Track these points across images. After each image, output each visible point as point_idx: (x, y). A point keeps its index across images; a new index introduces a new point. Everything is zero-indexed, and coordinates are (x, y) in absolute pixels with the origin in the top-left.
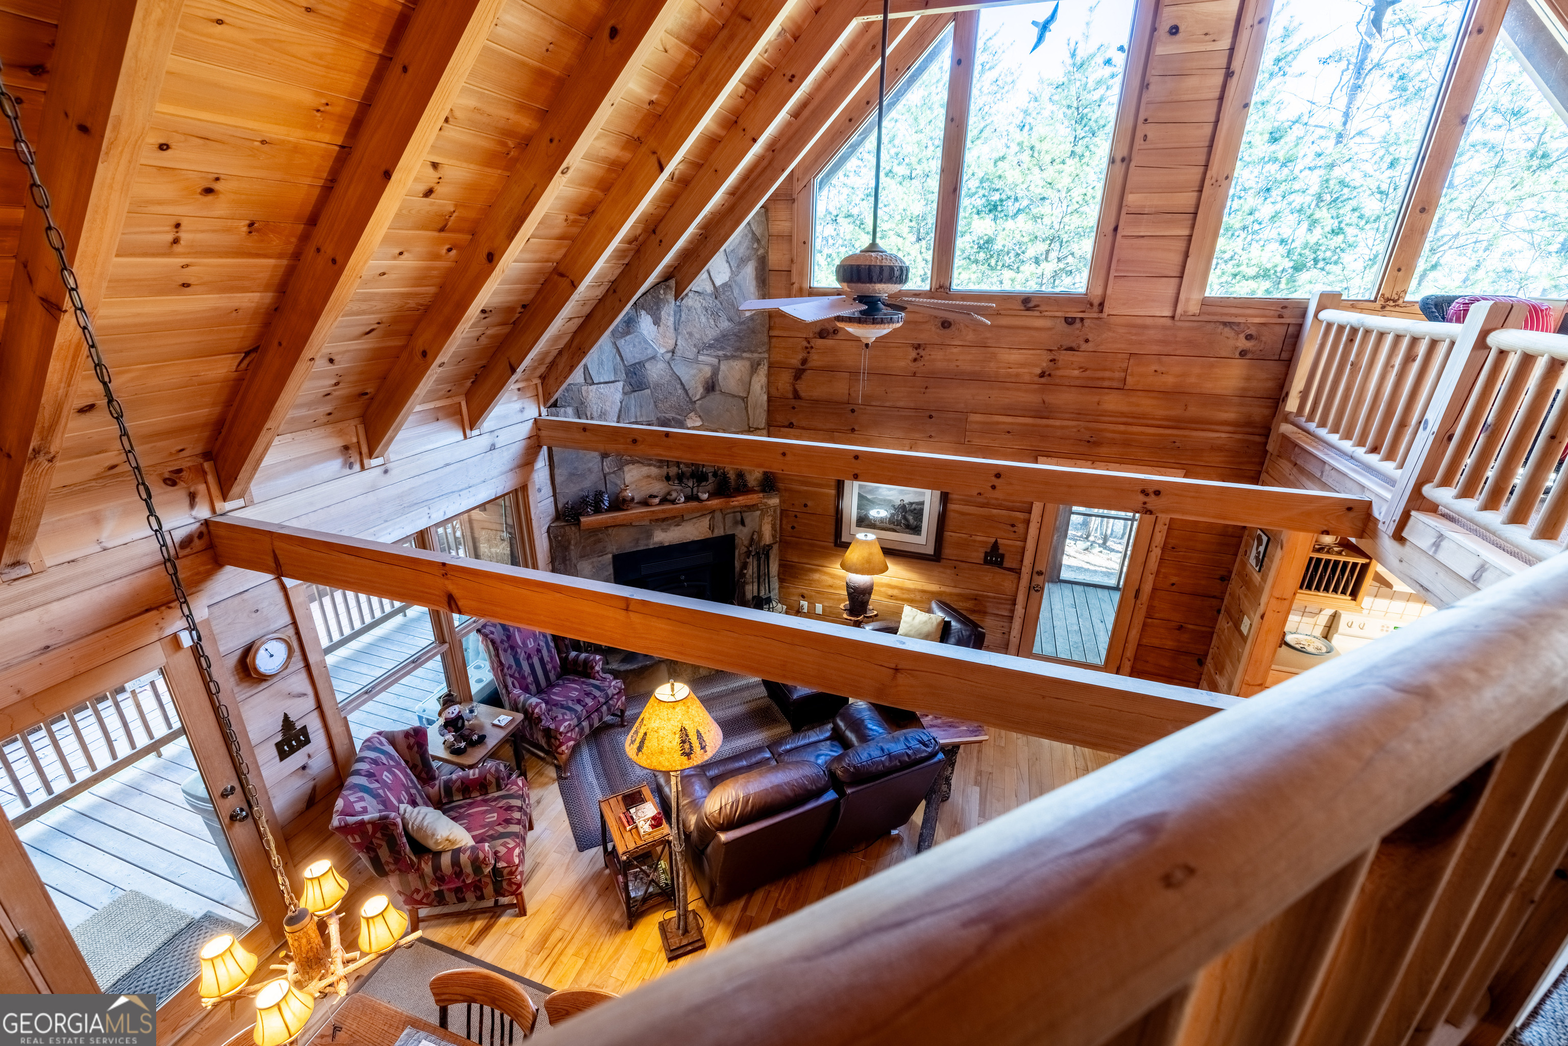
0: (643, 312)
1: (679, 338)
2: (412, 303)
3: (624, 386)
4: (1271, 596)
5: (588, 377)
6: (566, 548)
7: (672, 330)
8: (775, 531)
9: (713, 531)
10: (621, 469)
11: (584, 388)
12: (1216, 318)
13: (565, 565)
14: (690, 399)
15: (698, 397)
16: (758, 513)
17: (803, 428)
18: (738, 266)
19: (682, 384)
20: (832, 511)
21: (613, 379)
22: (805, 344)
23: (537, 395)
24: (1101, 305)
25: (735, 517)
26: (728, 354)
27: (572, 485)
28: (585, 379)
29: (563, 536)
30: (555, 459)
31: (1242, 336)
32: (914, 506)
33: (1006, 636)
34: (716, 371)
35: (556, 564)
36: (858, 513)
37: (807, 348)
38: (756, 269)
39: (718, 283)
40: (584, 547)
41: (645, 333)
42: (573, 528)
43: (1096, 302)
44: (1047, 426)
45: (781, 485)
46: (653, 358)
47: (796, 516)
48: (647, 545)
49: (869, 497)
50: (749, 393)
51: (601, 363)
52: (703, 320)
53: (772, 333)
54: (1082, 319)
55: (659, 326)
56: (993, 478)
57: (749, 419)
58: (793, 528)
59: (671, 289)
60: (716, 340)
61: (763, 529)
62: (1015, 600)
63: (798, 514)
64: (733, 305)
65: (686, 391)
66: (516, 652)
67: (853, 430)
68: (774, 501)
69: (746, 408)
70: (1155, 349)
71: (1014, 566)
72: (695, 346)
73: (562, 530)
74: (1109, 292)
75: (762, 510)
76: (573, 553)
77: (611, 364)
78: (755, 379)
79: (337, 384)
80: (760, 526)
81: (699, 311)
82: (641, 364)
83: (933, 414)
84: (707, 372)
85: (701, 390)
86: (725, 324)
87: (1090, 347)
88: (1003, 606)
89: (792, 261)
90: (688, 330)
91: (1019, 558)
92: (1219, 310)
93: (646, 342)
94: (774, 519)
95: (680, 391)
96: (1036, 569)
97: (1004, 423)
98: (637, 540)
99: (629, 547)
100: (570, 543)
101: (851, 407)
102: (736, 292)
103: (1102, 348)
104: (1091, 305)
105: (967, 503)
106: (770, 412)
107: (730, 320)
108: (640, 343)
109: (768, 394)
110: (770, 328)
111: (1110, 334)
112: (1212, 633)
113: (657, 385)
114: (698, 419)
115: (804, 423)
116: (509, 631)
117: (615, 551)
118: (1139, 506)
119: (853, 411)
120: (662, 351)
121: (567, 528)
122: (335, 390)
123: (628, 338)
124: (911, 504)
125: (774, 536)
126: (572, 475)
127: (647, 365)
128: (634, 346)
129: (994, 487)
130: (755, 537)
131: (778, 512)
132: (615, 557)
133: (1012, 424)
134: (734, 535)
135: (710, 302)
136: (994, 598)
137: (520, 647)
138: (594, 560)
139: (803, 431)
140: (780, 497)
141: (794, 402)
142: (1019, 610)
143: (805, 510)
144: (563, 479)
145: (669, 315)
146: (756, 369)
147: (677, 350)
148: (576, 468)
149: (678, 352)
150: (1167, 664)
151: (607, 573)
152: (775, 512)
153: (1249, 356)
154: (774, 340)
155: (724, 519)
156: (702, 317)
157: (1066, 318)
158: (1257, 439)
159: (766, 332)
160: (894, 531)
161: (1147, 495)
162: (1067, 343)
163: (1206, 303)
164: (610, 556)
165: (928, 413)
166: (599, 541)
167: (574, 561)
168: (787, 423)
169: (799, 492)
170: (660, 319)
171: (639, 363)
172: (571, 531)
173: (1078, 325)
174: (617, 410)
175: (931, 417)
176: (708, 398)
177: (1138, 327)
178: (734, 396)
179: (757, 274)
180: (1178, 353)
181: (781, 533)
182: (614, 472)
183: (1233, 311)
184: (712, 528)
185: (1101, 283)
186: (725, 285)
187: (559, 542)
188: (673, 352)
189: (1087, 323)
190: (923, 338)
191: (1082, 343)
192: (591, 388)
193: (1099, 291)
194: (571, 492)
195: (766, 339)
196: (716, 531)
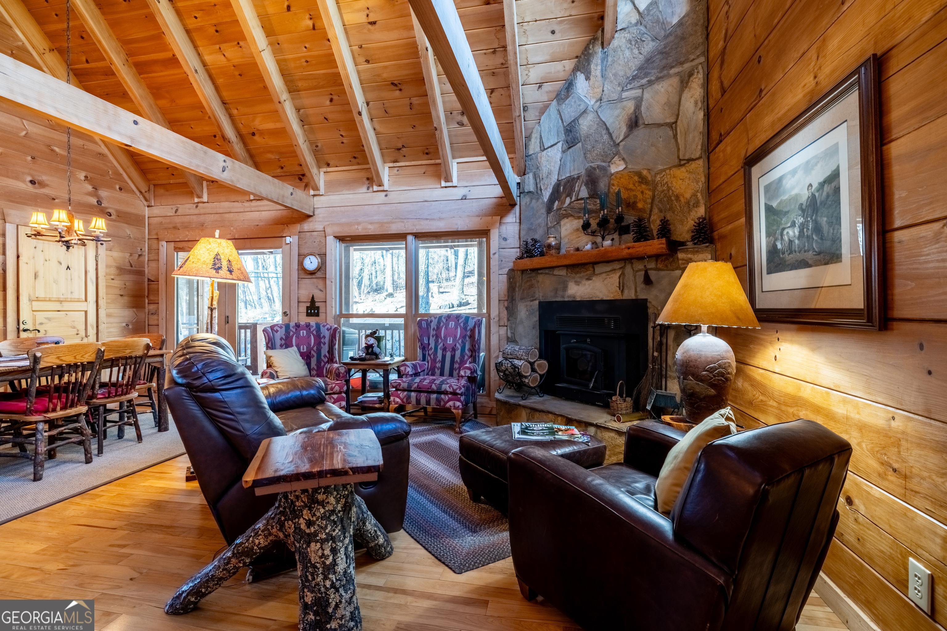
0: (579, 72)
1: (606, 83)
3: (563, 145)
5: (541, 144)
7: (600, 79)
9: (622, 292)
10: (558, 223)
11: (539, 155)
13: (512, 304)
14: (614, 142)
15: (621, 138)
19: (607, 129)
21: (556, 141)
26: (653, 78)
28: (540, 147)
29: (513, 279)
30: (522, 217)
34: (639, 102)
35: (509, 301)
40: (523, 290)
41: (580, 91)
42: (519, 272)
45: (715, 234)
46: (585, 112)
48: (563, 297)
50: (678, 116)
51: (549, 129)
55: (590, 80)
57: (679, 150)
59: (598, 40)
60: (640, 69)
64: (658, 22)
65: (610, 135)
69: (675, 136)
72: (620, 85)
73: (513, 273)
76: (517, 294)
77: (556, 128)
78: (686, 95)
81: (624, 47)
82: (576, 120)
84: (630, 106)
85: (624, 129)
86: (648, 47)
90: (614, 71)
93: (580, 99)
95: (606, 137)
98: (556, 290)
99: (551, 296)
100: (516, 285)
102: (662, 6)
106: (708, 134)
107: (655, 38)
108: (576, 102)
109: (706, 109)
113: (587, 136)
114: (622, 162)
117: (541, 298)
120: (592, 102)
121: (516, 272)
123: (568, 101)
124: (822, 187)
126: (529, 231)
127: (580, 120)
128: (572, 106)
132: (541, 303)
134: (646, 300)
135: (635, 32)
138: (528, 303)
144: (524, 233)
145: (597, 65)
146: (687, 83)
147: (603, 97)
148: (531, 223)
151: (535, 319)
155: (636, 277)
156: (627, 52)
164: (537, 302)
166: (532, 286)
167: (517, 302)
168: (718, 139)
169: (726, 236)
170: (590, 73)
171: (574, 120)
172: (518, 275)
174: (558, 168)
176: (631, 136)
178: (659, 125)
182: (554, 226)
184: (622, 287)
186: (649, 5)
187: (511, 283)
188: (601, 100)
192: (543, 153)
196: (626, 292)
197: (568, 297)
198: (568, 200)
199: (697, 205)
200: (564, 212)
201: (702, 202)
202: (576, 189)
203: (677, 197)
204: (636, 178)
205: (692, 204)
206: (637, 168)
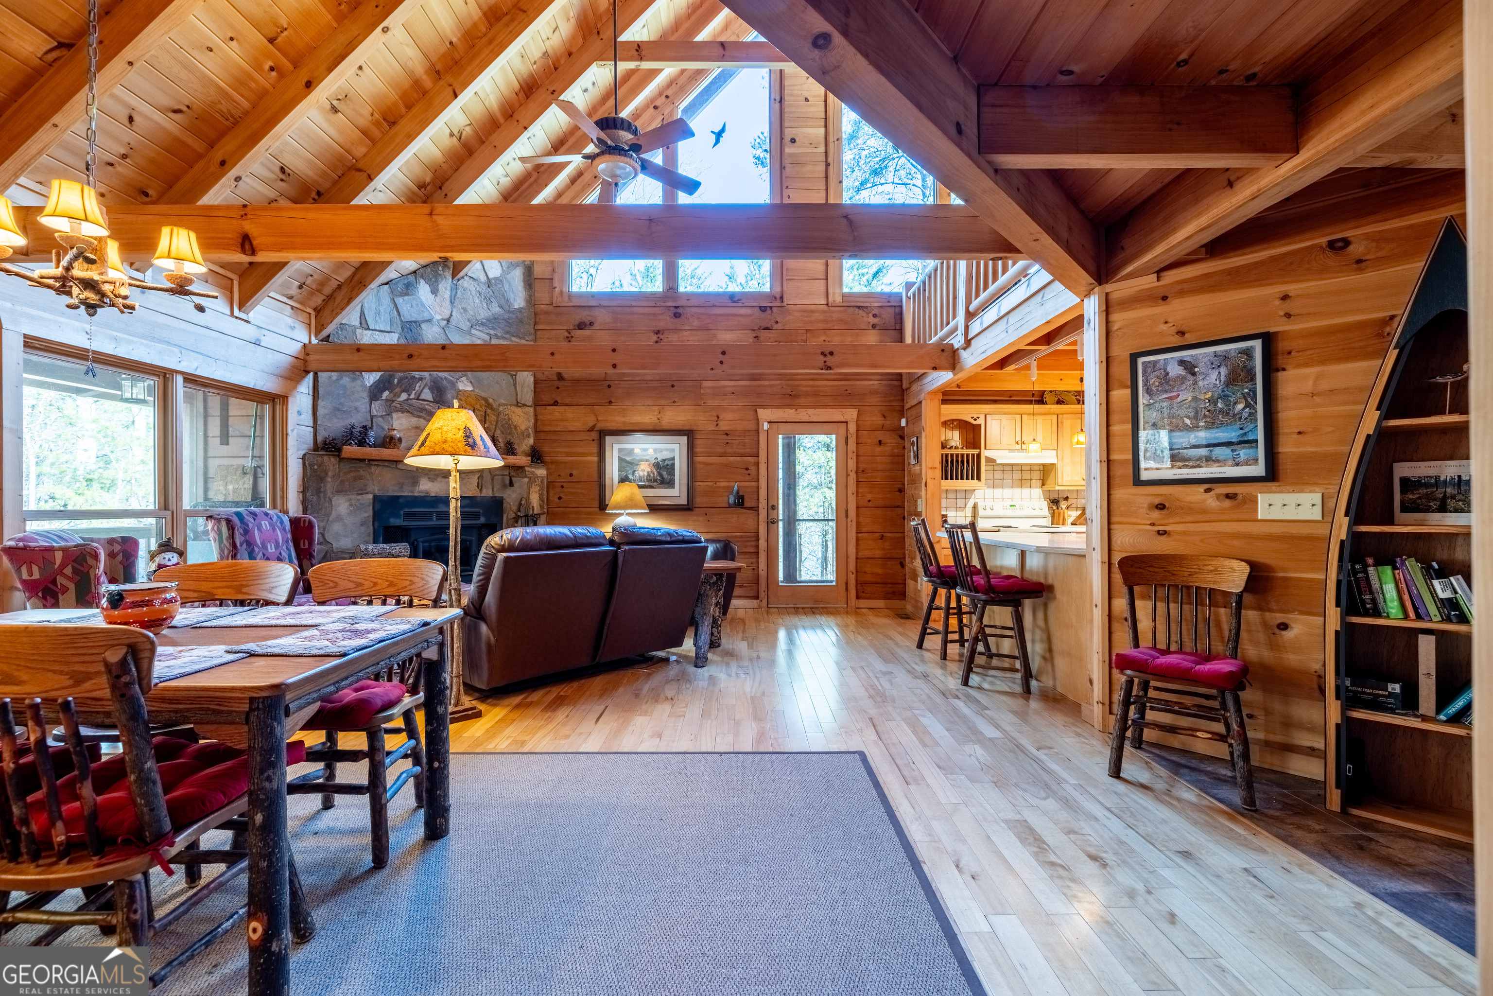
0: (422, 281)
1: (455, 310)
2: (224, 106)
3: (399, 338)
4: (926, 466)
5: (363, 322)
6: (322, 479)
7: (448, 302)
8: (543, 501)
9: (481, 490)
10: (389, 414)
11: (359, 331)
12: (853, 304)
13: (319, 497)
16: (526, 480)
17: (567, 405)
18: (508, 268)
20: (595, 477)
21: (389, 329)
22: (566, 334)
23: (309, 325)
24: (782, 298)
25: (503, 480)
26: (499, 334)
27: (335, 420)
28: (361, 323)
29: (320, 465)
30: (321, 391)
31: (870, 315)
32: (666, 462)
33: (756, 572)
35: (309, 494)
36: (619, 475)
37: (568, 337)
38: (524, 274)
39: (491, 276)
40: (342, 482)
41: (423, 298)
42: (332, 459)
43: (778, 296)
44: (760, 386)
45: (547, 459)
46: (429, 321)
47: (562, 487)
48: (412, 492)
49: (628, 459)
51: (378, 313)
52: (477, 301)
53: (537, 327)
54: (771, 308)
55: (436, 295)
56: (721, 356)
57: (517, 395)
58: (560, 498)
59: (449, 268)
60: (488, 320)
61: (531, 497)
62: (758, 536)
63: (564, 484)
64: (503, 296)
66: (253, 550)
67: (610, 402)
68: (541, 472)
69: (515, 384)
70: (821, 326)
71: (753, 504)
72: (469, 320)
73: (320, 459)
74: (785, 288)
75: (530, 478)
76: (329, 486)
77: (387, 316)
79: (124, 157)
80: (529, 494)
81: (474, 293)
82: (418, 324)
83: (675, 384)
86: (496, 309)
87: (779, 326)
88: (749, 544)
89: (554, 270)
90: (463, 306)
91: (756, 496)
92: (853, 299)
93: (423, 305)
94: (542, 489)
96: (770, 505)
97: (729, 386)
98: (402, 485)
99: (392, 490)
100: (327, 475)
101: (608, 383)
102: (506, 286)
103: (787, 327)
104: (775, 298)
105: (709, 454)
106: (536, 393)
107: (501, 307)
108: (417, 305)
109: (535, 377)
110: (535, 324)
111: (791, 317)
112: (904, 537)
114: (469, 384)
115: (567, 401)
116: (247, 525)
117: (376, 492)
118: (822, 364)
119: (609, 386)
120: (438, 317)
121: (325, 458)
122: (120, 164)
123: (406, 298)
124: (664, 460)
125: (541, 507)
126: (337, 411)
127: (423, 326)
128: (412, 306)
129: (722, 362)
130: (523, 502)
131: (546, 483)
132: (375, 497)
133: (735, 386)
135: (484, 289)
136: (741, 537)
137: (258, 546)
138: (353, 497)
139: (567, 408)
140: (547, 470)
141: (557, 383)
142: (762, 543)
143: (570, 479)
144: (326, 411)
145: (446, 289)
147: (451, 320)
148: (341, 404)
149: (453, 322)
150: (879, 571)
151: (366, 515)
152: (542, 482)
153: (878, 328)
154: (539, 333)
155: (493, 480)
156: (476, 298)
157: (760, 307)
158: (896, 383)
159: (532, 325)
160: (651, 487)
161: (825, 355)
162: (764, 325)
163: (844, 295)
164: (371, 496)
165: (670, 383)
166: (360, 478)
167: (329, 494)
168: (552, 402)
169: (564, 463)
170: (438, 290)
171: (415, 322)
172: (330, 463)
173: (769, 311)
175: (673, 386)
177: (808, 311)
179: (524, 278)
180: (835, 327)
181: (548, 505)
182: (382, 416)
183: (862, 299)
184: (480, 487)
185: (779, 283)
186: (497, 279)
187: (315, 471)
188: (448, 321)
189: (775, 310)
190: (661, 325)
191: (774, 324)
192: (366, 332)
193: (778, 289)
194: (333, 427)
195: (532, 331)
196: (484, 491)
197: (419, 492)
198: (404, 396)
199: (528, 436)
200: (398, 406)
201: (532, 435)
202: (417, 388)
203: (515, 427)
204: (483, 402)
205: (524, 435)
206: (484, 395)
